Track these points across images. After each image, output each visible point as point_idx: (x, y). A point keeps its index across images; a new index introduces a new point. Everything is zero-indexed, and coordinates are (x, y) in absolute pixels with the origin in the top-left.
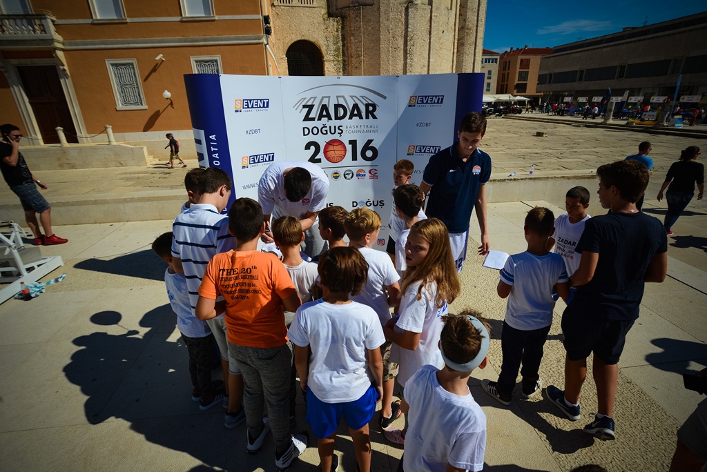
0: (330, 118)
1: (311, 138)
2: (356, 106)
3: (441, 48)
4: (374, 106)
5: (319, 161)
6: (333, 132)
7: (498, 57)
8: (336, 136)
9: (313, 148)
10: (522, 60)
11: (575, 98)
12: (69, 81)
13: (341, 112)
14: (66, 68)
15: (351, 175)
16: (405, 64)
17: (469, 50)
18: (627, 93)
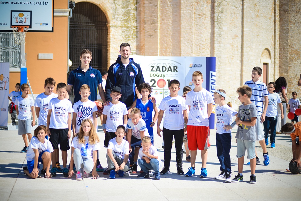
0: (160, 71)
1: (153, 78)
2: (170, 67)
3: (257, 16)
4: (177, 67)
5: (155, 86)
6: (161, 76)
8: (162, 78)
9: (153, 82)
13: (164, 69)
15: (167, 93)
16: (213, 33)
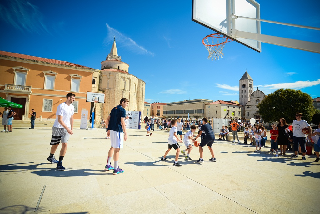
4: (132, 114)
7: (150, 105)
10: (158, 106)
11: (171, 118)
12: (29, 103)
14: (30, 99)
17: (141, 103)
18: (182, 117)
